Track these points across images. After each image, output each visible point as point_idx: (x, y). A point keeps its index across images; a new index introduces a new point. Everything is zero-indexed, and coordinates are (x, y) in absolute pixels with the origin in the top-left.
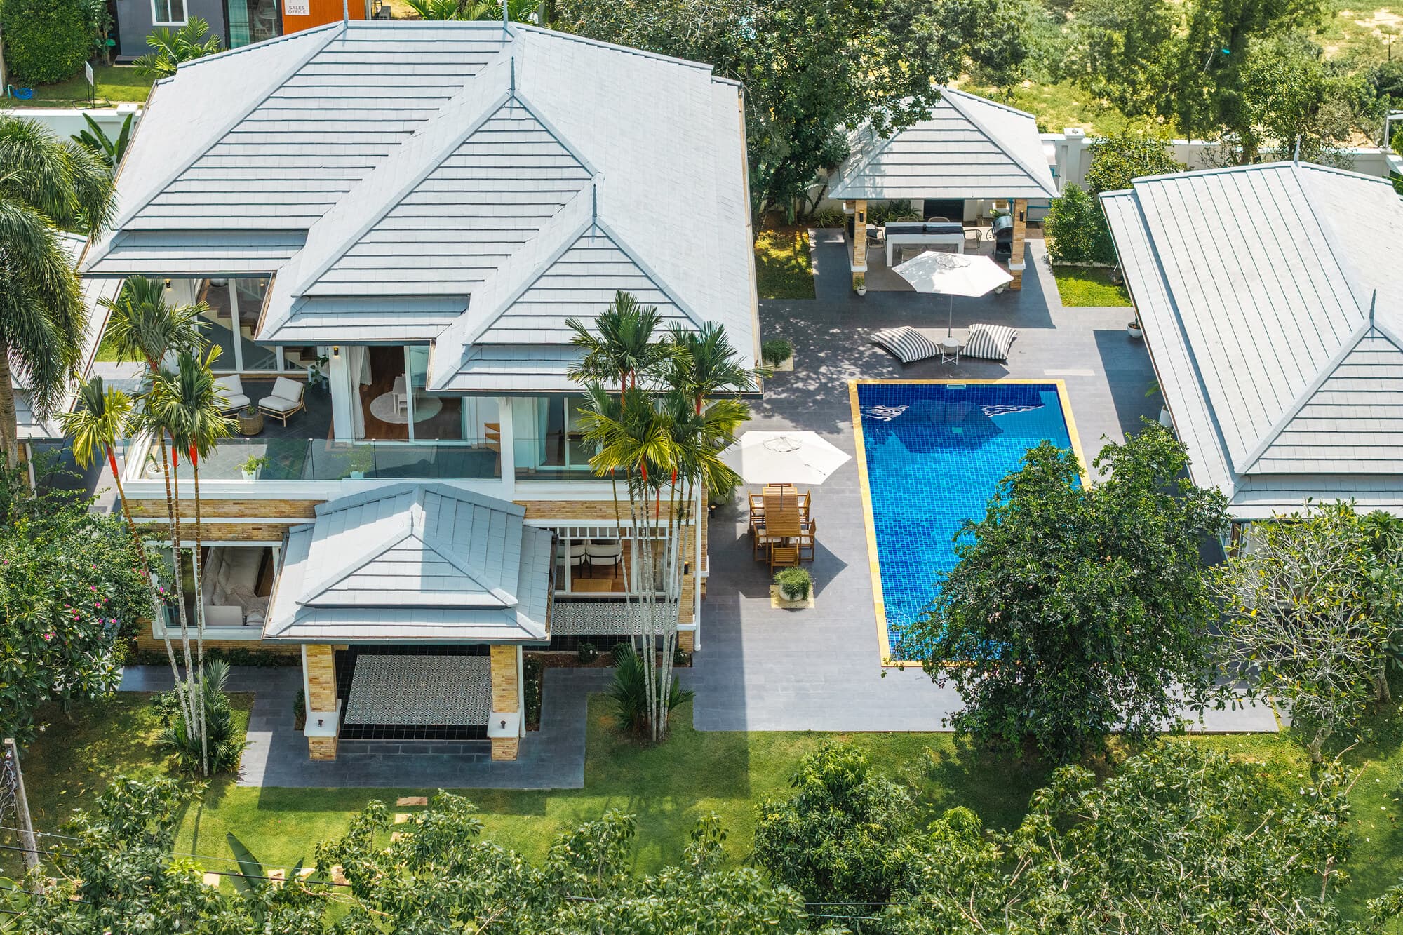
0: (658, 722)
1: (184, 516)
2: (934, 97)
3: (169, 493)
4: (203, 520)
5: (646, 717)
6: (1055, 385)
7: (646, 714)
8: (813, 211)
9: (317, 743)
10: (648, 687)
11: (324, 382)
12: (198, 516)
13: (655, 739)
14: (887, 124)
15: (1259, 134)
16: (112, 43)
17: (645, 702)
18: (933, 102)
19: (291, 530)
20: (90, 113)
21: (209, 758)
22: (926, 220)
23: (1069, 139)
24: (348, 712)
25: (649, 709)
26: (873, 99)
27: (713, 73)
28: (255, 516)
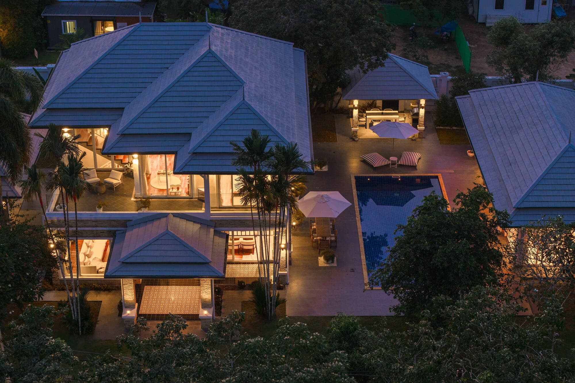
0: (271, 312)
1: (72, 227)
2: (385, 57)
3: (65, 218)
4: (79, 229)
5: (266, 310)
6: (438, 176)
7: (266, 309)
8: (336, 106)
9: (127, 321)
10: (267, 297)
11: (131, 172)
12: (77, 227)
13: (270, 319)
14: (366, 67)
15: (521, 72)
16: (45, 41)
17: (266, 303)
18: (385, 59)
19: (117, 232)
20: (36, 68)
21: (82, 328)
22: (383, 110)
23: (442, 77)
24: (141, 309)
25: (267, 307)
26: (360, 57)
27: (294, 46)
28: (102, 227)
